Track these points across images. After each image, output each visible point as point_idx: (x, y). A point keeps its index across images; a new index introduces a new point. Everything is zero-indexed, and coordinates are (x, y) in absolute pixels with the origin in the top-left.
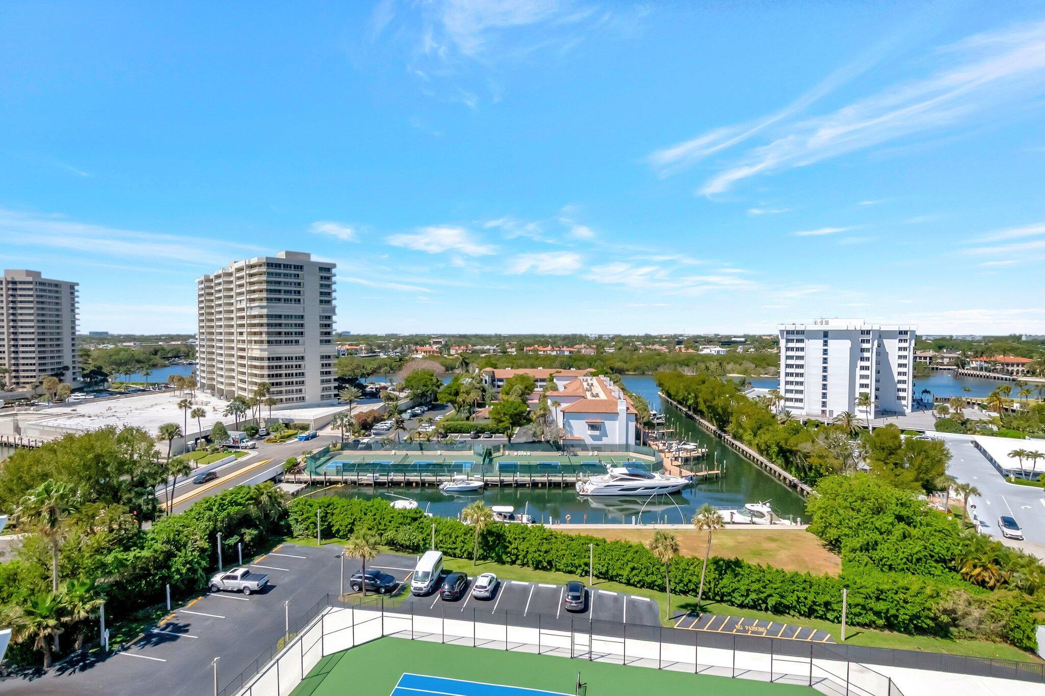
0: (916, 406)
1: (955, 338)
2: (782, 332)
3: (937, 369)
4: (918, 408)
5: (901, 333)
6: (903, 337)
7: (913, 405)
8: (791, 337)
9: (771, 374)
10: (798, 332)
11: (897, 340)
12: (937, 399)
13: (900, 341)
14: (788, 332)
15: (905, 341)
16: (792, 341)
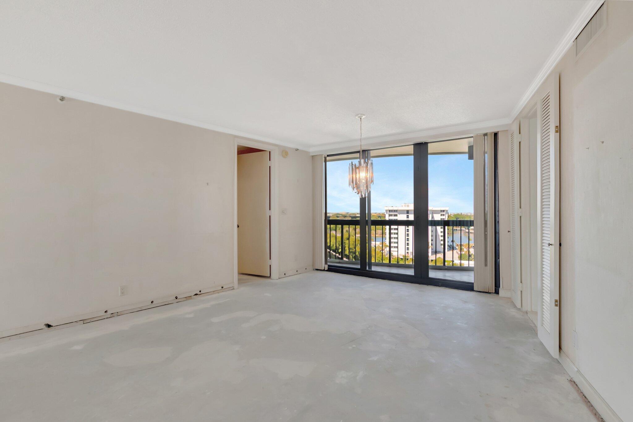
0: (449, 249)
1: (463, 214)
2: (386, 211)
3: (456, 230)
4: (450, 249)
5: (441, 211)
6: (443, 213)
7: (448, 248)
8: (391, 213)
9: (379, 234)
10: (395, 211)
11: (440, 215)
12: (457, 245)
13: (441, 215)
14: (390, 211)
15: (444, 215)
16: (392, 215)
